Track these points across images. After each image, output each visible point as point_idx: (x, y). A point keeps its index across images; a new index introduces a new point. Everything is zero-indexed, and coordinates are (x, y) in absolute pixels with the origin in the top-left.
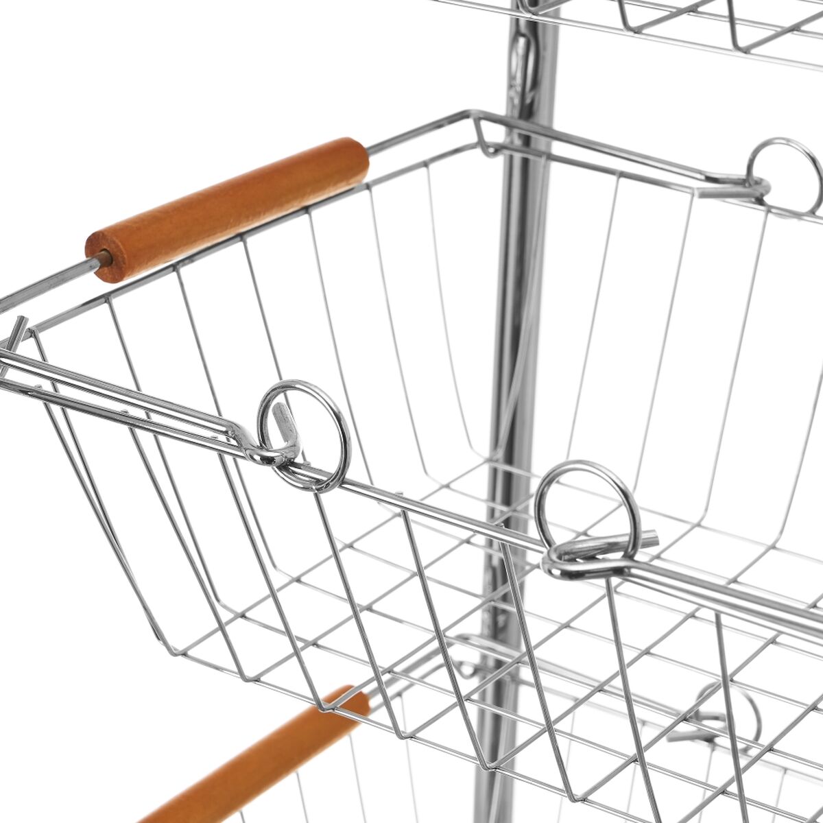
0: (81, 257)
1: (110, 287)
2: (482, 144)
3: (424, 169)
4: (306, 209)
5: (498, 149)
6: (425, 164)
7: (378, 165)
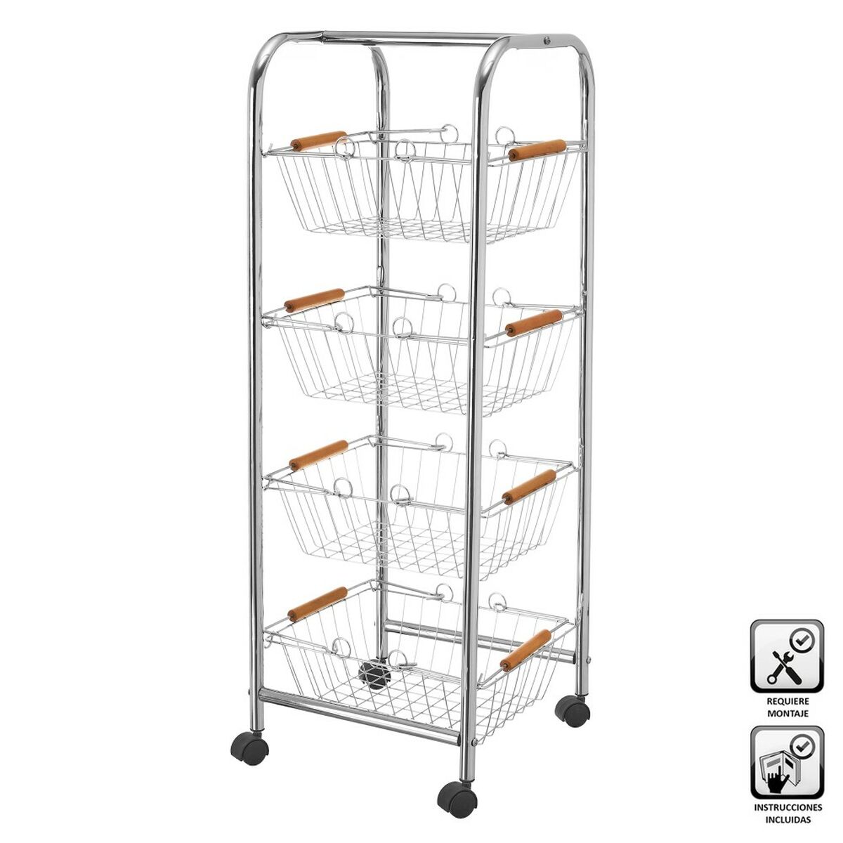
0: (283, 306)
1: (289, 314)
2: (371, 294)
3: (356, 299)
4: (330, 304)
5: (375, 296)
6: (357, 298)
7: (347, 296)
